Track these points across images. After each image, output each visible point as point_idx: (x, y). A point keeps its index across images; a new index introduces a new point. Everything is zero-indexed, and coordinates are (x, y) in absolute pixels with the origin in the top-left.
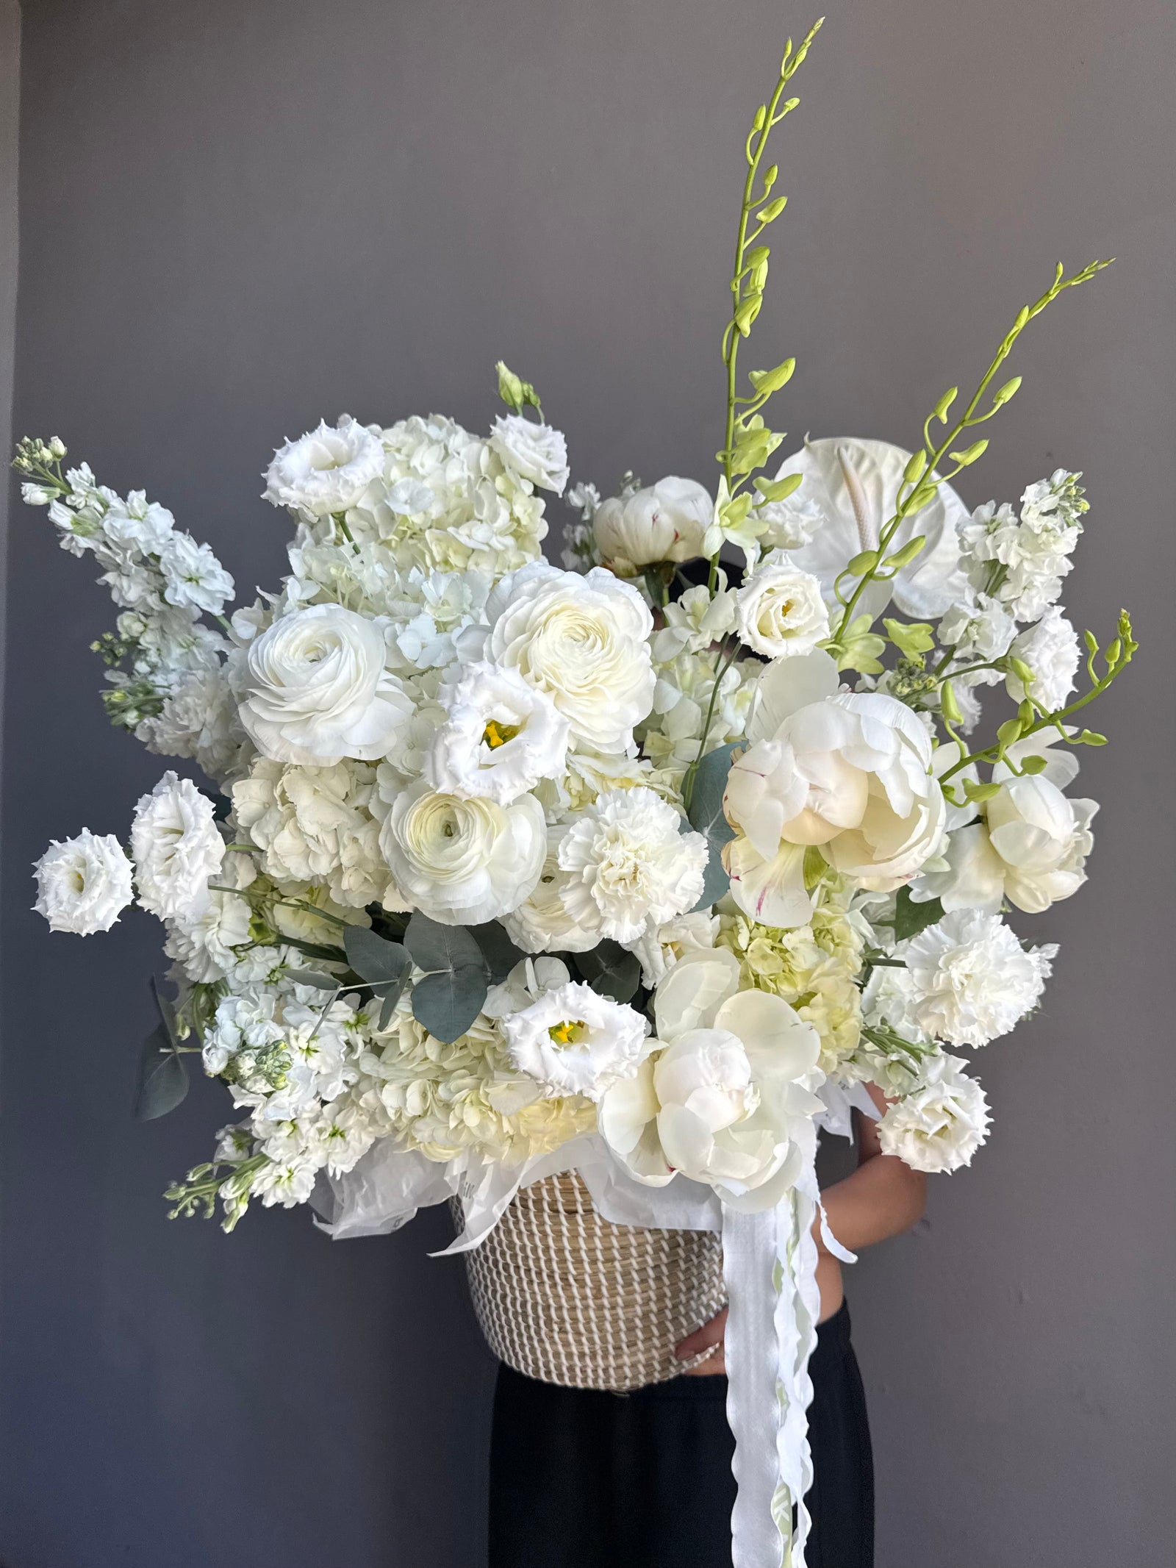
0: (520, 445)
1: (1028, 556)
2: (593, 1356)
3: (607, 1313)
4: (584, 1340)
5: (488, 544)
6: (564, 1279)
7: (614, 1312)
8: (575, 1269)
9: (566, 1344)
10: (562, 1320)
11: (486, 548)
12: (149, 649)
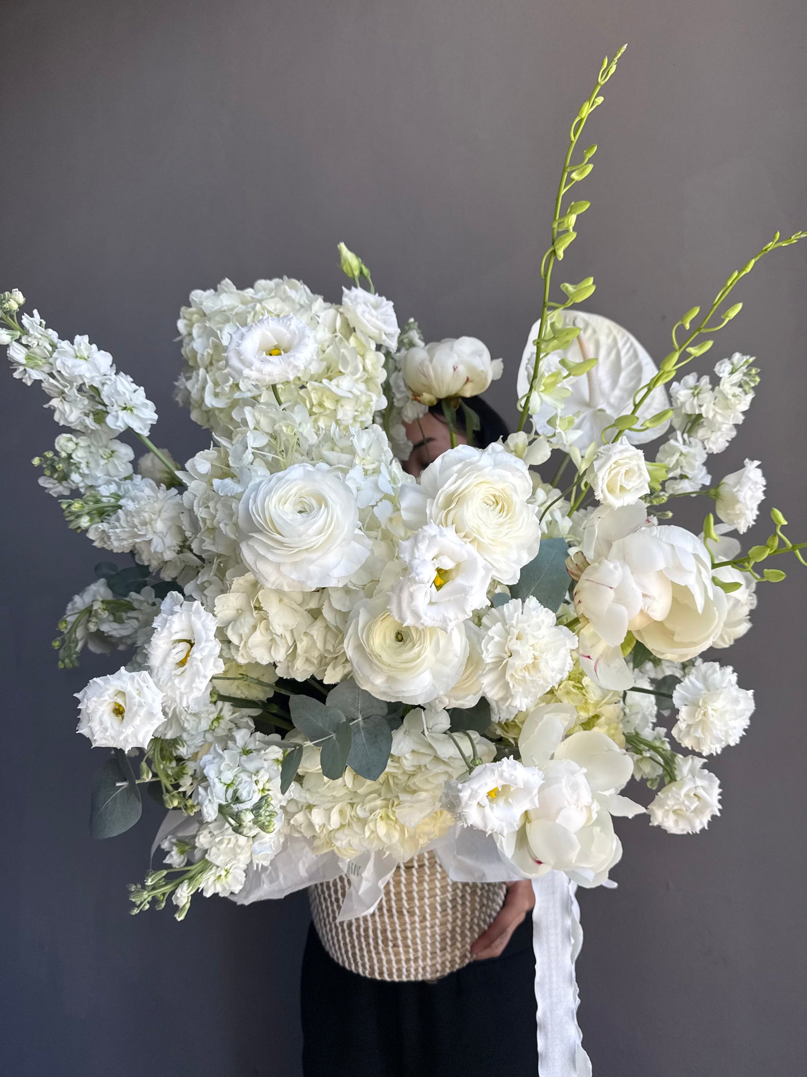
0: (367, 315)
1: (719, 411)
2: (416, 959)
3: (428, 931)
4: (411, 950)
5: (350, 392)
6: (400, 912)
7: (433, 930)
8: (408, 904)
9: (397, 954)
10: (395, 939)
11: (350, 395)
12: (80, 463)
